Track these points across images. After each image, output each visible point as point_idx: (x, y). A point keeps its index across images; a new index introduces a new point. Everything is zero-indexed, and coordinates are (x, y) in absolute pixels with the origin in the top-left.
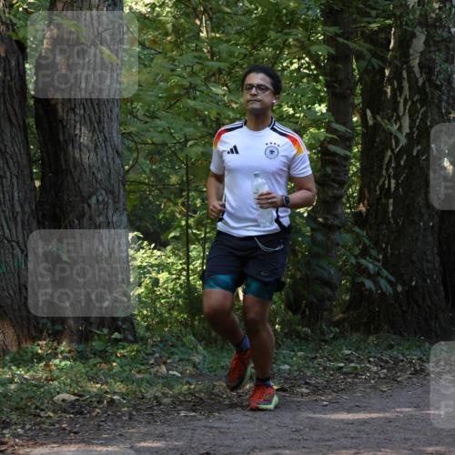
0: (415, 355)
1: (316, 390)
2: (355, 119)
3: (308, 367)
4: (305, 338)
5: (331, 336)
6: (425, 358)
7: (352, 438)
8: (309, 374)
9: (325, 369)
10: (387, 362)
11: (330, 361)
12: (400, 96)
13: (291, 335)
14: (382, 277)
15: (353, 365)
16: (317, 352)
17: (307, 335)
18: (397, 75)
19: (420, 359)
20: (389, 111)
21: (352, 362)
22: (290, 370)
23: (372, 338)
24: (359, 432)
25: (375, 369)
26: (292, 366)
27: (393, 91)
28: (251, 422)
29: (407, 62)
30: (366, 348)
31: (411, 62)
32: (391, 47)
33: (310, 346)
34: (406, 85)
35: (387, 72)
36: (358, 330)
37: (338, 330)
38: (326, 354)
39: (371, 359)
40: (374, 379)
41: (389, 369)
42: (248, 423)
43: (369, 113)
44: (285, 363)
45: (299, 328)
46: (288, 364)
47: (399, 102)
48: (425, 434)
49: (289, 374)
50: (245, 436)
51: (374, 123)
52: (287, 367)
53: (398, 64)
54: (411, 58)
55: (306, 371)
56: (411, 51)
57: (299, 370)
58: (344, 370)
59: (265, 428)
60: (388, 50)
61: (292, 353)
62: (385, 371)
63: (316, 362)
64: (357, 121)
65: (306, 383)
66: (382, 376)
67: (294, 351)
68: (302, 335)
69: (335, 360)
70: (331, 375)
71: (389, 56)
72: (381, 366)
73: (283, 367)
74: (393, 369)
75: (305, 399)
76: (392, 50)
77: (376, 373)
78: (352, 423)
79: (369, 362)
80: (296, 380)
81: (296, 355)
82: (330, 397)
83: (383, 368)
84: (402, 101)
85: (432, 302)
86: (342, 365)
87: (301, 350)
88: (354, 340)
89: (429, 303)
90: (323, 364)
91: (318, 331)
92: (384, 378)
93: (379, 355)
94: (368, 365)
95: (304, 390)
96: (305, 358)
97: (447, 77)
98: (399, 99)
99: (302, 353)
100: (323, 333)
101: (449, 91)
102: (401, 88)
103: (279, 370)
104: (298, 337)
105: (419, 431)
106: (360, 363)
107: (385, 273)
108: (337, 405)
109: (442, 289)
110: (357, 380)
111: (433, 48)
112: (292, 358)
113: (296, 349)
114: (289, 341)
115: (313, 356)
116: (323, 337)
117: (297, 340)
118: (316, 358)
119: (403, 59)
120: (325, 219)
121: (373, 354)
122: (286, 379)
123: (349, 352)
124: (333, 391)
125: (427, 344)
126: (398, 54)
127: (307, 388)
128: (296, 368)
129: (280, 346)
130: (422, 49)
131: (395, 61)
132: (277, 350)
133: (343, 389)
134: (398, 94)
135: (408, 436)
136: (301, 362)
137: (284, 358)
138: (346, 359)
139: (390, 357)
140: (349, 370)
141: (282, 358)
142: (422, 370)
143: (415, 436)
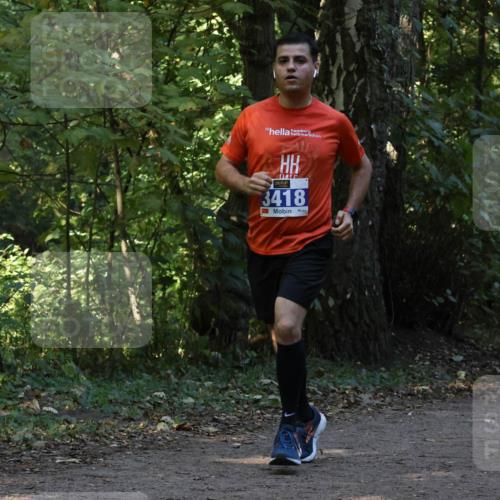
0: (349, 384)
1: (226, 429)
3: (217, 400)
4: (215, 365)
5: (247, 361)
6: (360, 388)
7: (269, 487)
8: (217, 409)
9: (238, 403)
10: (314, 393)
11: (244, 392)
12: (333, 64)
13: (197, 361)
15: (272, 397)
16: (229, 381)
17: (216, 360)
18: (329, 38)
19: (355, 389)
20: (320, 84)
21: (272, 393)
22: (195, 404)
26: (196, 399)
27: (325, 58)
28: (144, 469)
29: (341, 23)
31: (347, 22)
32: (321, 4)
33: (221, 374)
34: (340, 51)
35: (317, 36)
37: (255, 355)
38: (239, 384)
41: (316, 402)
42: (140, 469)
44: (188, 395)
45: (207, 352)
46: (192, 397)
47: (331, 73)
49: (193, 409)
50: (136, 487)
52: (190, 400)
53: (331, 25)
54: (347, 17)
55: (214, 405)
56: (346, 10)
57: (206, 404)
58: (262, 403)
59: (161, 476)
60: (318, 7)
61: (198, 383)
63: (226, 393)
65: (214, 420)
67: (200, 380)
68: (211, 361)
69: (251, 391)
70: (246, 410)
71: (319, 16)
73: (185, 401)
74: (322, 402)
75: (212, 440)
76: (323, 7)
80: (201, 416)
81: (202, 386)
82: (243, 437)
84: (335, 71)
85: (371, 320)
86: (259, 397)
87: (209, 379)
89: (368, 321)
90: (236, 396)
91: (231, 356)
95: (212, 429)
96: (213, 389)
97: (390, 41)
98: (331, 68)
99: (211, 383)
100: (236, 358)
101: (392, 59)
102: (334, 56)
103: (181, 404)
104: (206, 362)
105: (351, 476)
108: (251, 447)
109: (383, 302)
111: (373, 6)
112: (197, 390)
113: (202, 378)
114: (194, 368)
115: (224, 386)
116: (236, 364)
117: (204, 367)
118: (227, 389)
119: (337, 19)
120: (239, 217)
122: (190, 415)
123: (269, 381)
124: (247, 429)
125: (364, 370)
126: (330, 13)
127: (215, 426)
128: (203, 402)
129: (183, 374)
130: (359, 7)
131: (328, 22)
132: (179, 379)
133: (259, 427)
134: (330, 62)
135: (337, 483)
136: (209, 394)
137: (188, 389)
138: (265, 390)
139: (319, 387)
140: (268, 403)
141: (185, 390)
142: (357, 403)
143: (345, 484)
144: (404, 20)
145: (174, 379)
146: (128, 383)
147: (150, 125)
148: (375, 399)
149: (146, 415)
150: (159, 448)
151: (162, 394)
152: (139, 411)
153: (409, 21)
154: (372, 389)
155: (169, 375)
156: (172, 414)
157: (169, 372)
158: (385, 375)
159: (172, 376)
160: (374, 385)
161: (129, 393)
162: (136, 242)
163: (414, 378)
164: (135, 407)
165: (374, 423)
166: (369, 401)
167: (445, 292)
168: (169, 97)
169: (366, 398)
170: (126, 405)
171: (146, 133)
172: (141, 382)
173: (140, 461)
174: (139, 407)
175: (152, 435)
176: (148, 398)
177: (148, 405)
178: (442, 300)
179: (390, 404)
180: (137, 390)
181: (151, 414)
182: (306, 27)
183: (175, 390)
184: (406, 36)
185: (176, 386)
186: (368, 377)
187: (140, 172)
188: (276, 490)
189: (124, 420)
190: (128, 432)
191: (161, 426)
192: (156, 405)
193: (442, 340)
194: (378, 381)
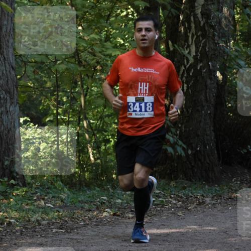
0: (199, 193)
2: (162, 47)
3: (133, 201)
6: (205, 195)
7: (160, 245)
8: (133, 205)
10: (182, 197)
12: (190, 32)
14: (178, 145)
15: (161, 199)
18: (187, 19)
19: (202, 195)
20: (183, 42)
21: (160, 197)
22: (122, 203)
23: (173, 183)
24: (164, 241)
25: (174, 202)
26: (123, 200)
27: (185, 29)
29: (194, 11)
30: (169, 189)
31: (196, 11)
32: (183, 2)
34: (193, 25)
35: (181, 18)
36: (164, 178)
39: (172, 196)
40: (173, 208)
41: (183, 202)
42: (95, 236)
43: (170, 43)
44: (119, 198)
46: (120, 199)
47: (189, 36)
48: (205, 242)
49: (121, 205)
50: (93, 244)
51: (174, 50)
52: (120, 201)
53: (188, 12)
54: (196, 8)
55: (131, 203)
56: (196, 4)
57: (127, 203)
58: (156, 202)
59: (106, 238)
60: (182, 4)
61: (123, 192)
62: (180, 203)
64: (163, 48)
65: (132, 211)
66: (179, 206)
71: (182, 7)
72: (178, 200)
73: (117, 201)
74: (186, 202)
75: (131, 221)
76: (184, 3)
77: (175, 204)
78: (160, 235)
79: (171, 197)
80: (125, 209)
81: (125, 194)
82: (146, 219)
83: (179, 201)
84: (191, 35)
85: (210, 161)
86: (154, 199)
88: (162, 184)
89: (208, 162)
92: (180, 208)
93: (177, 193)
94: (170, 199)
95: (130, 215)
96: (131, 195)
97: (218, 21)
98: (189, 34)
99: (130, 192)
101: (219, 29)
102: (190, 28)
103: (115, 203)
105: (201, 240)
106: (165, 198)
107: (180, 143)
108: (150, 224)
109: (216, 152)
110: (163, 209)
111: (209, 3)
112: (123, 196)
119: (191, 9)
121: (173, 193)
122: (119, 208)
123: (159, 191)
124: (148, 216)
125: (207, 186)
126: (188, 6)
127: (132, 214)
128: (125, 202)
129: (116, 188)
130: (203, 3)
131: (186, 11)
132: (114, 190)
133: (155, 215)
134: (188, 31)
135: (194, 243)
136: (129, 198)
137: (118, 195)
138: (157, 196)
139: (184, 194)
140: (158, 202)
141: (117, 196)
142: (203, 203)
143: (198, 243)
144: (225, 10)
145: (111, 190)
146: (88, 192)
147: (98, 62)
148: (213, 200)
149: (97, 208)
150: (105, 225)
151: (105, 198)
152: (94, 206)
153: (228, 10)
154: (211, 196)
155: (108, 188)
156: (110, 208)
157: (109, 187)
158: (217, 189)
159: (110, 189)
160: (212, 194)
161: (89, 197)
162: (91, 121)
163: (232, 190)
164: (92, 204)
165: (212, 213)
166: (209, 202)
167: (247, 147)
168: (107, 49)
169: (208, 200)
170: (87, 203)
171: (96, 67)
172: (94, 192)
173: (95, 231)
174: (94, 204)
175: (100, 218)
176: (99, 200)
177: (98, 203)
178: (245, 151)
179: (220, 203)
180: (93, 196)
181: (100, 208)
182: (176, 13)
183: (112, 196)
184: (226, 18)
185: (112, 194)
186: (209, 190)
187: (93, 86)
188: (163, 246)
189: (87, 210)
190: (89, 217)
191: (105, 214)
192: (102, 203)
193: (246, 171)
194: (214, 192)
